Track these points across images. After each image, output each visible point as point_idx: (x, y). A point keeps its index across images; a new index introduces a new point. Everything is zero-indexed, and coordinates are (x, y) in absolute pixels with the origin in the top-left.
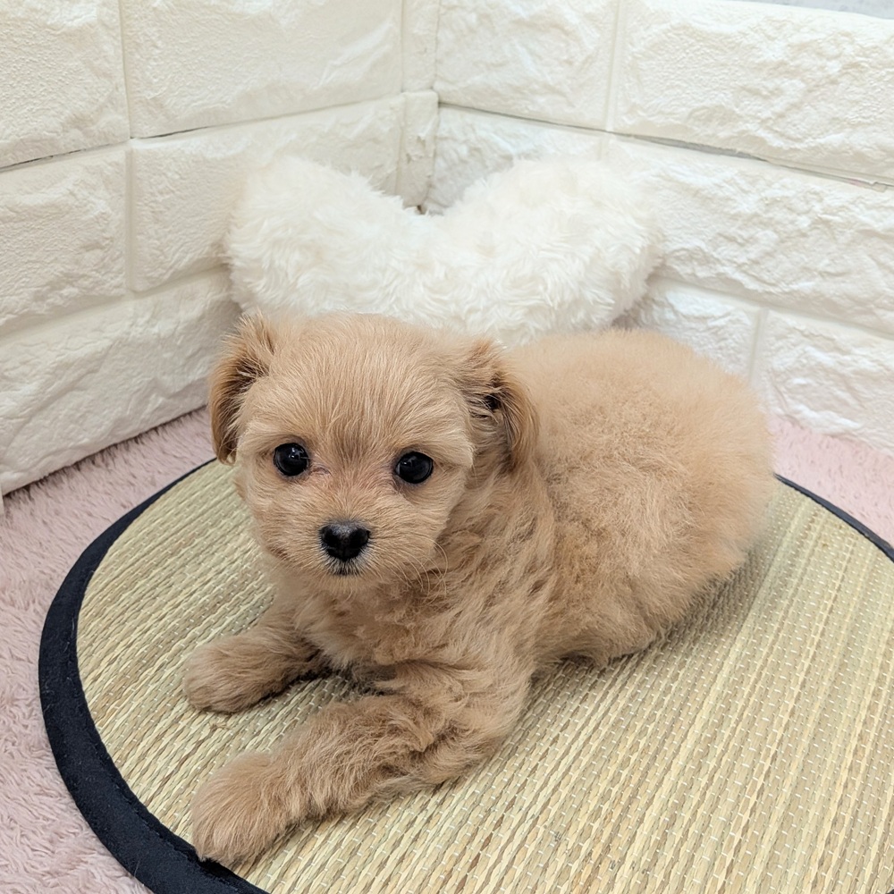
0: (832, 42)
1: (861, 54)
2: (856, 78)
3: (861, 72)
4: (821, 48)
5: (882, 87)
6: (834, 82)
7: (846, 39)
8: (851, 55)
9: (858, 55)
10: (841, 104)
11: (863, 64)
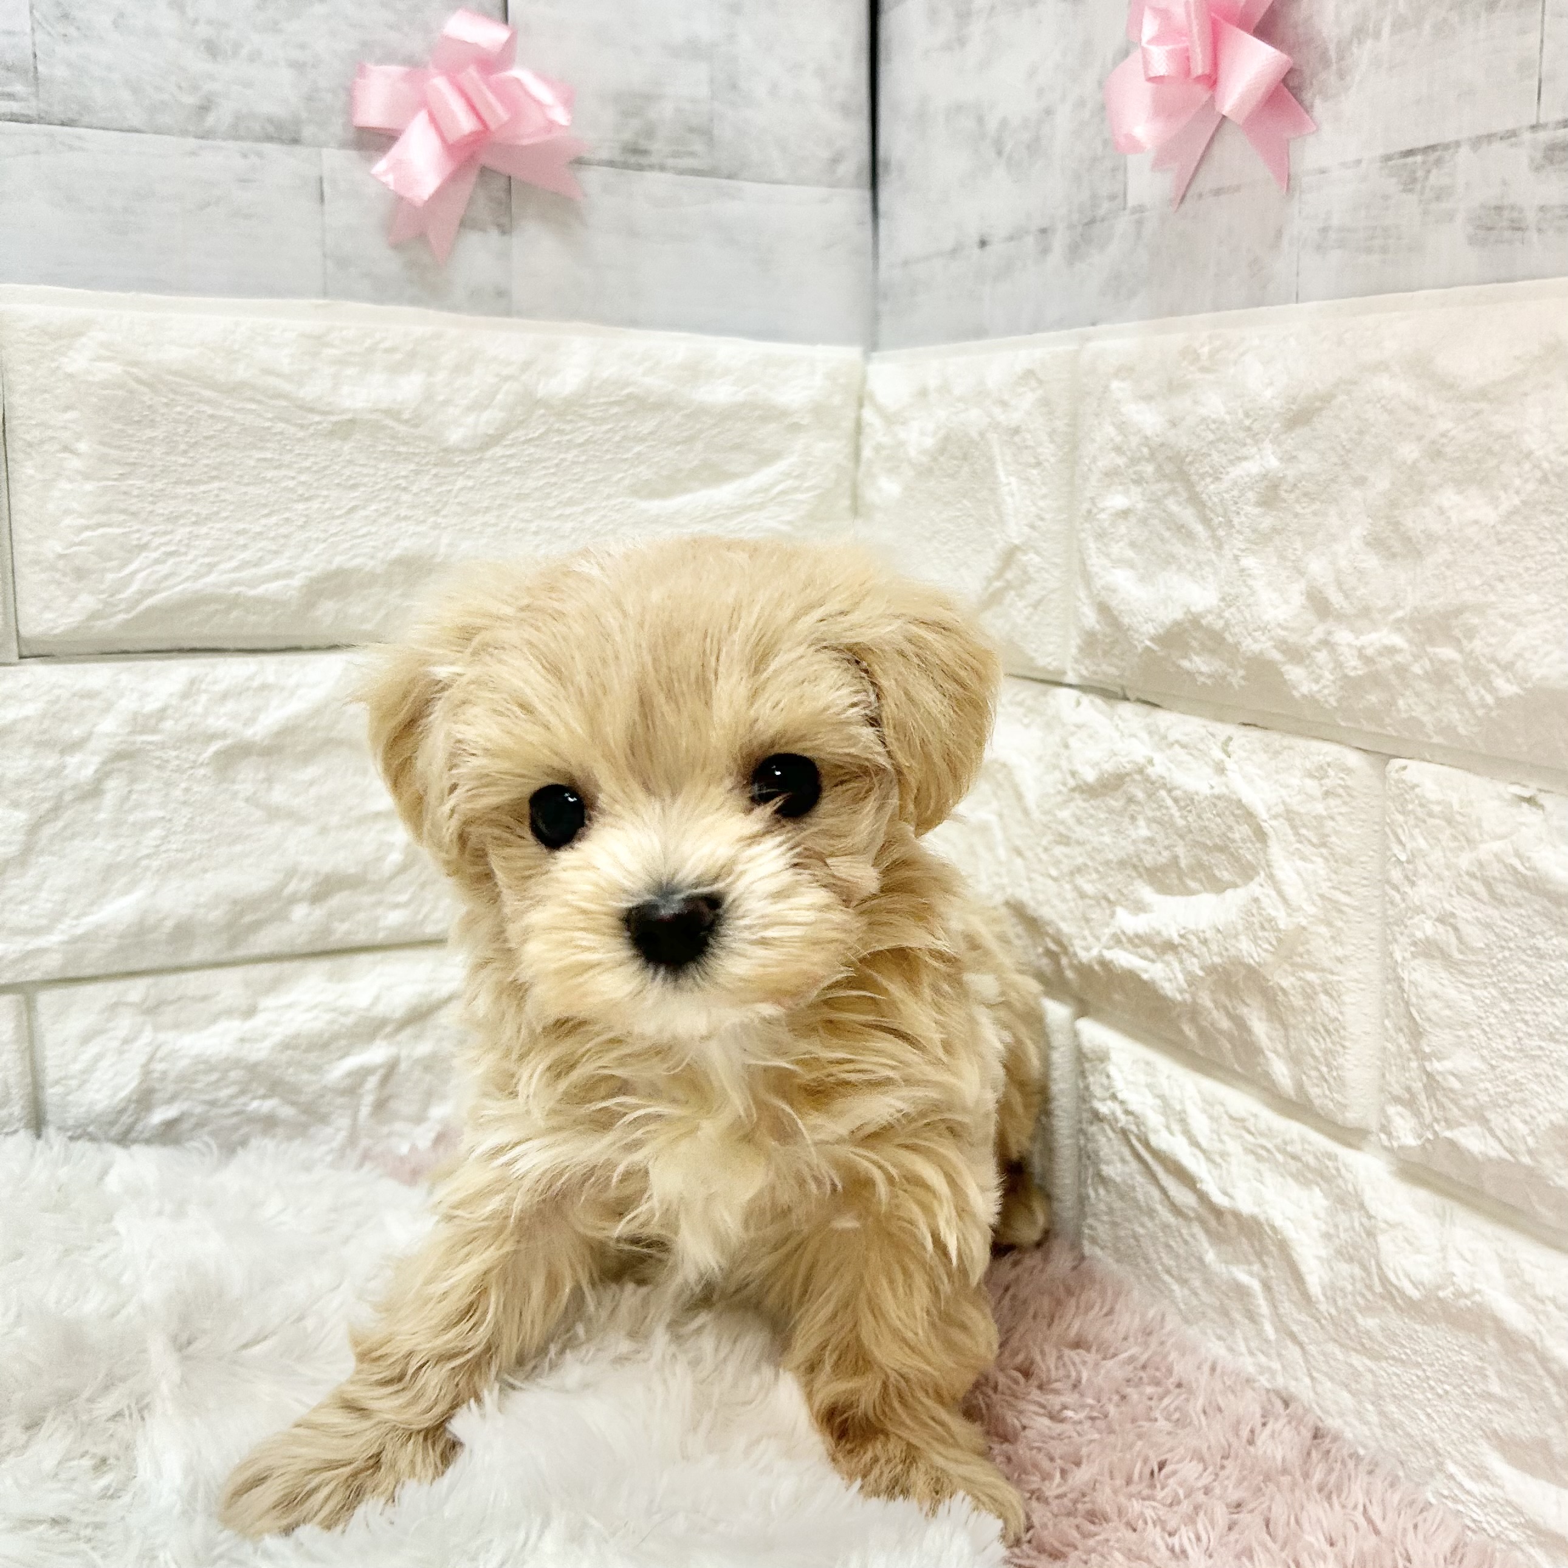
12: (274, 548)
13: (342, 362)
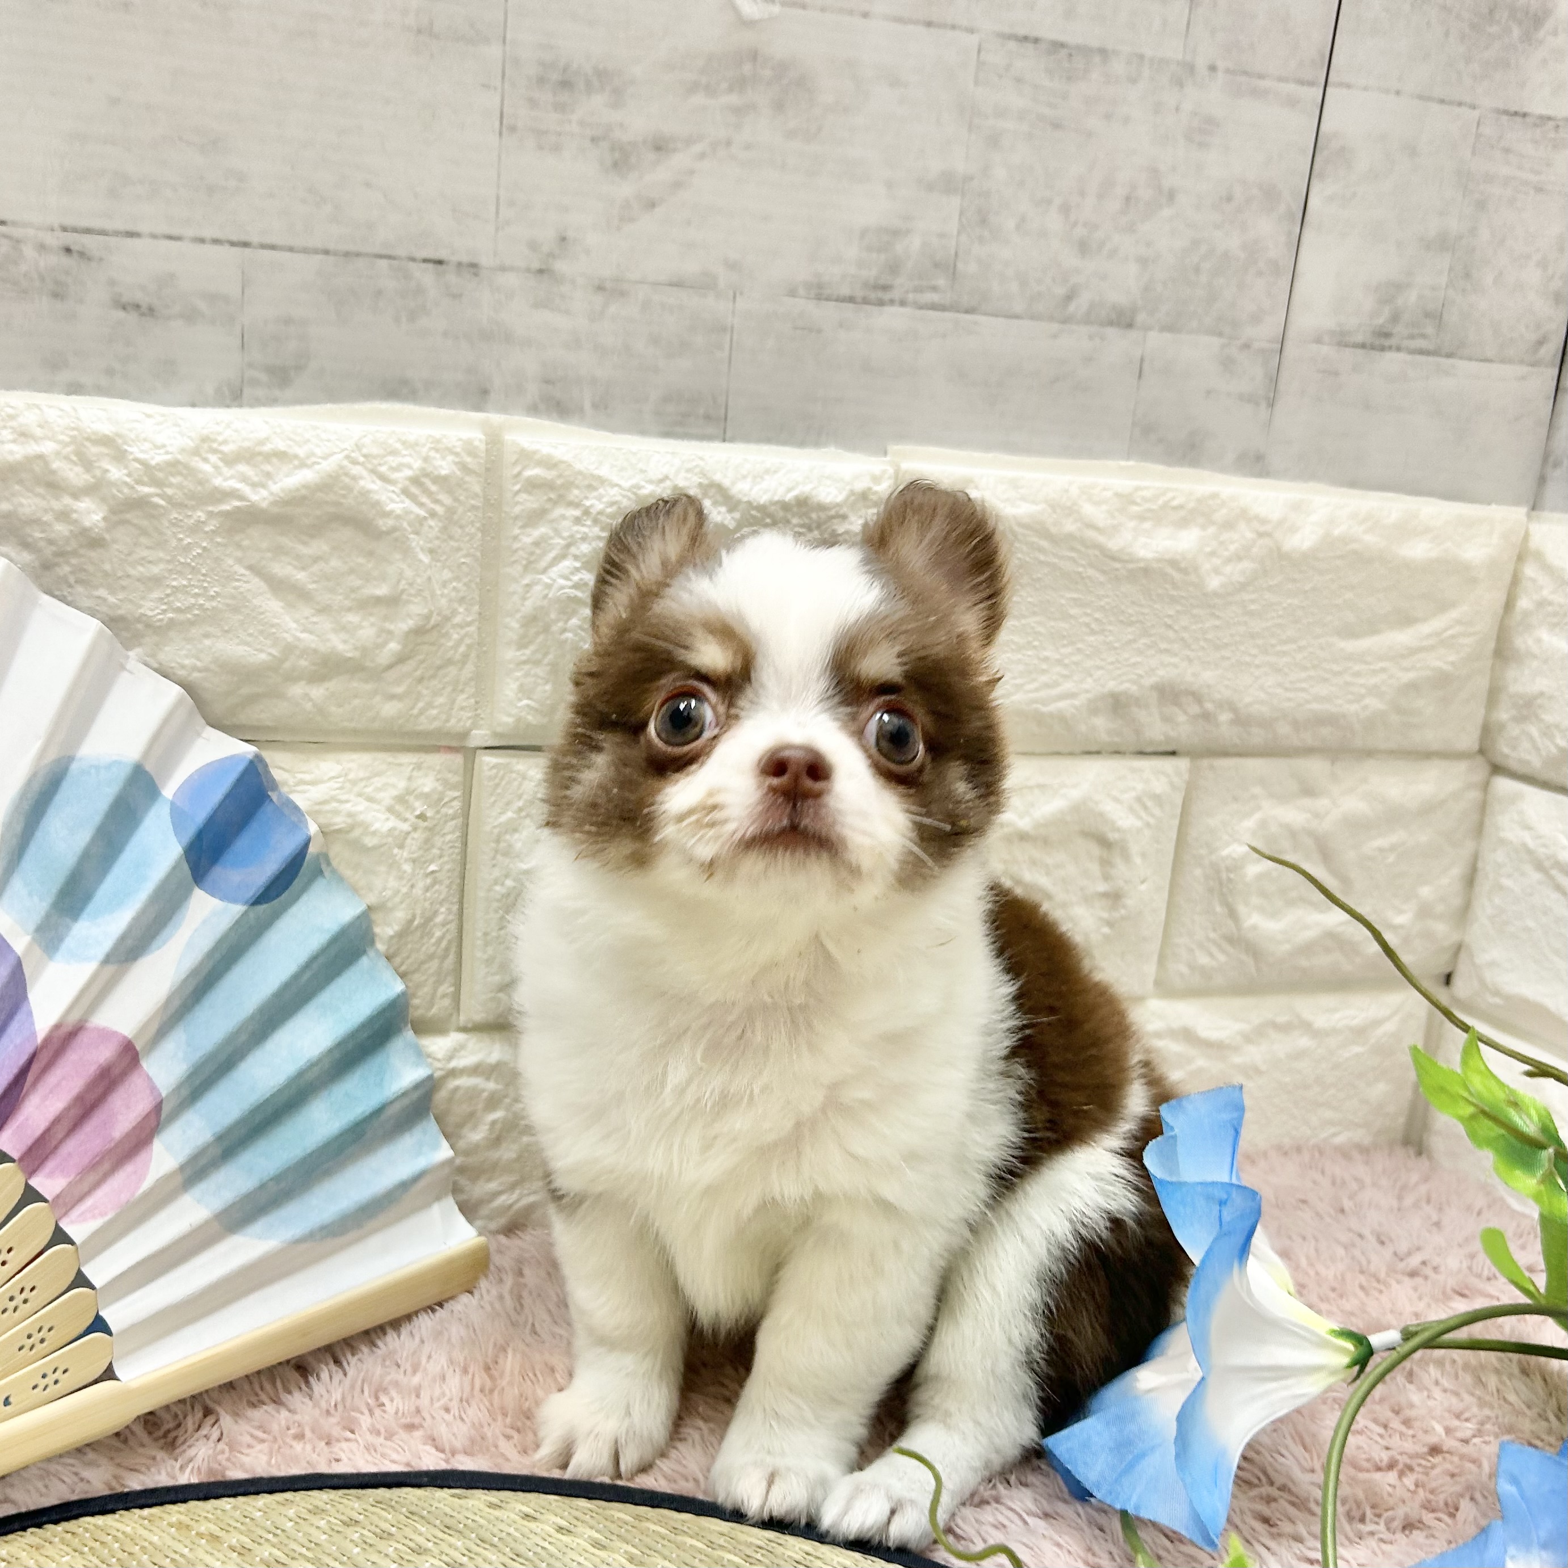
0: (74, 458)
1: (146, 479)
2: (144, 532)
3: (153, 516)
4: (53, 472)
5: (204, 544)
6: (96, 542)
7: (104, 450)
8: (126, 484)
9: (139, 482)
10: (123, 588)
11: (156, 500)
12: (1065, 672)
13: (1142, 518)
